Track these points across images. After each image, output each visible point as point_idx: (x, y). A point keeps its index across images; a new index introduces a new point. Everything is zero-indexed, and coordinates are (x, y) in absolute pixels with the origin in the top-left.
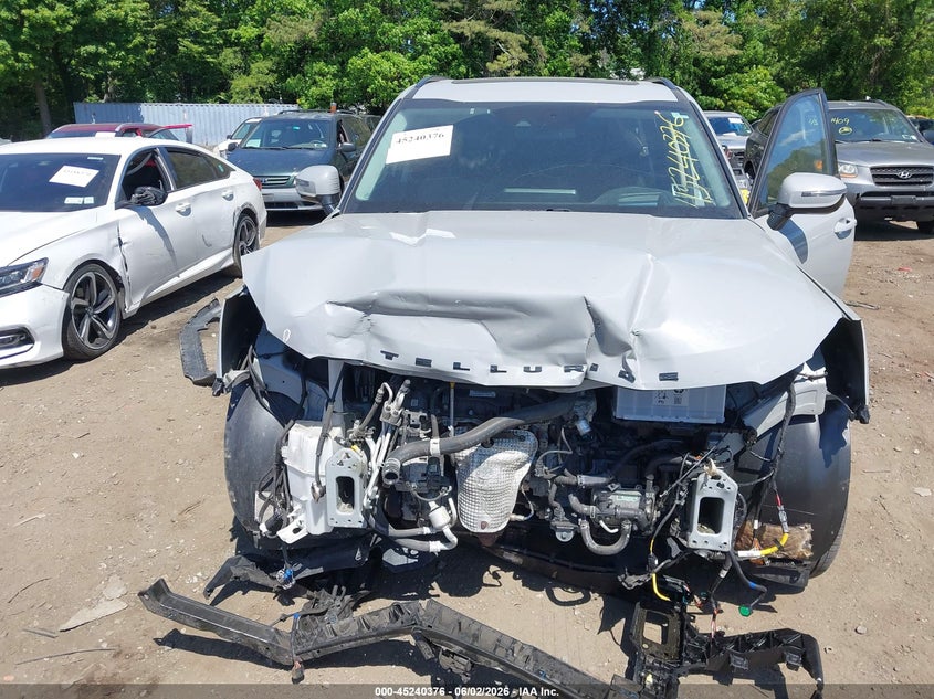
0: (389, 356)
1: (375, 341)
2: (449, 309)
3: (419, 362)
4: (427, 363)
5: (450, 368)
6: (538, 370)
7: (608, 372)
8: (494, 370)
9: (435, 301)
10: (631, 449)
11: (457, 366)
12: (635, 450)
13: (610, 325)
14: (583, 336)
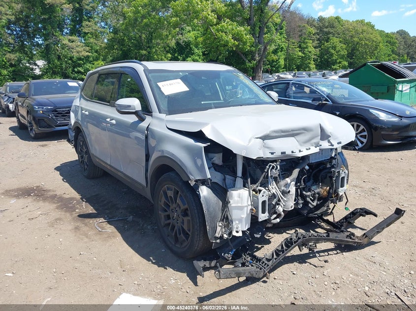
0: (272, 154)
1: (266, 149)
2: (287, 133)
3: (282, 153)
4: (284, 153)
5: (291, 153)
6: (310, 149)
7: (325, 145)
8: (300, 151)
9: (282, 131)
10: (312, 172)
11: (293, 152)
12: (314, 172)
13: (326, 131)
14: (318, 136)
